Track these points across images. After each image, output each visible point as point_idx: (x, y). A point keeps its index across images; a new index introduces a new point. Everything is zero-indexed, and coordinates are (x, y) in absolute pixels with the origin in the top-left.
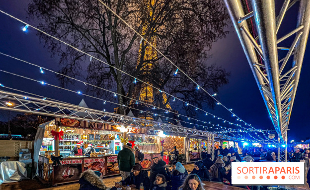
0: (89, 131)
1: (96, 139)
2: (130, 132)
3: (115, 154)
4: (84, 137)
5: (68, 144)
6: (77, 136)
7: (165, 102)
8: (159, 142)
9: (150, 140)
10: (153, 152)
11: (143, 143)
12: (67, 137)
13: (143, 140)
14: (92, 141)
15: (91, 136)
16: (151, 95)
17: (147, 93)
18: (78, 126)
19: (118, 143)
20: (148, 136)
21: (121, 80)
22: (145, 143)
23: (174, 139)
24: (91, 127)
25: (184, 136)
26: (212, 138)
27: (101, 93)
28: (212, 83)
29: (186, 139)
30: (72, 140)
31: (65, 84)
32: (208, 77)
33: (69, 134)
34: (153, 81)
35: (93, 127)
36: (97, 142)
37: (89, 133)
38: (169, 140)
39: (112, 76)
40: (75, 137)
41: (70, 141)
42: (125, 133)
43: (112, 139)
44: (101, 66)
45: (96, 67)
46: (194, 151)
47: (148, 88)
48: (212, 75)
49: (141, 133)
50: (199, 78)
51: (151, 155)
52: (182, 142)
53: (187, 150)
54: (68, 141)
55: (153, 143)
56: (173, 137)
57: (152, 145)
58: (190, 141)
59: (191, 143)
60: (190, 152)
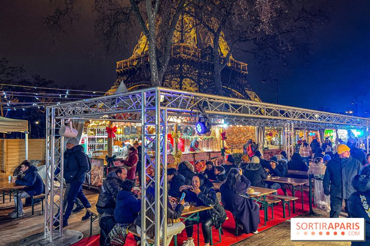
1: (132, 133)
4: (119, 131)
5: (101, 141)
8: (218, 135)
10: (210, 150)
11: (195, 136)
12: (99, 132)
13: (194, 133)
14: (128, 136)
15: (126, 130)
23: (239, 128)
25: (254, 125)
29: (258, 129)
30: (105, 136)
33: (102, 128)
36: (134, 138)
38: (232, 131)
42: (177, 125)
46: (271, 147)
51: (209, 153)
52: (252, 133)
53: (261, 145)
54: (101, 137)
55: (210, 137)
56: (238, 126)
57: (208, 139)
58: (266, 132)
59: (267, 134)
60: (265, 148)
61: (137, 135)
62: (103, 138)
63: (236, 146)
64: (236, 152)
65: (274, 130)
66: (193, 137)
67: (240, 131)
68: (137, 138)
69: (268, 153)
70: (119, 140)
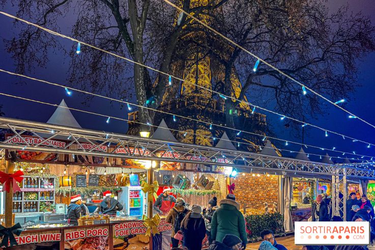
0: (75, 169)
1: (90, 184)
2: (161, 169)
3: (130, 218)
4: (66, 180)
5: (32, 196)
6: (51, 180)
7: (238, 95)
8: (224, 188)
9: (205, 184)
11: (189, 190)
12: (30, 182)
13: (189, 183)
14: (81, 190)
15: (78, 180)
16: (207, 82)
17: (197, 78)
18: (52, 159)
19: (136, 193)
20: (200, 174)
21: (143, 55)
22: (194, 190)
23: (256, 179)
24: (79, 160)
25: (279, 173)
26: (341, 177)
27: (100, 83)
28: (340, 51)
29: (284, 180)
30: (40, 190)
31: (26, 65)
32: (331, 37)
33: (34, 176)
34: (210, 51)
35: (83, 161)
36: (92, 192)
37: (75, 171)
38: (246, 184)
39: (124, 45)
40: (46, 182)
41: (36, 190)
42: (152, 170)
43: (123, 184)
44: (100, 24)
45: (89, 27)
46: (302, 206)
47: (200, 67)
48: (340, 33)
49: (184, 170)
50: (311, 40)
52: (275, 186)
53: (287, 203)
54: (33, 190)
55: (211, 191)
56: (254, 175)
57: (209, 194)
58: (293, 184)
59: (295, 188)
60: (293, 207)
61: (98, 188)
62: (37, 192)
63: (252, 204)
64: (251, 213)
65: (305, 182)
66: (187, 191)
67: (257, 183)
68: (97, 192)
69: (297, 214)
70: (64, 195)
